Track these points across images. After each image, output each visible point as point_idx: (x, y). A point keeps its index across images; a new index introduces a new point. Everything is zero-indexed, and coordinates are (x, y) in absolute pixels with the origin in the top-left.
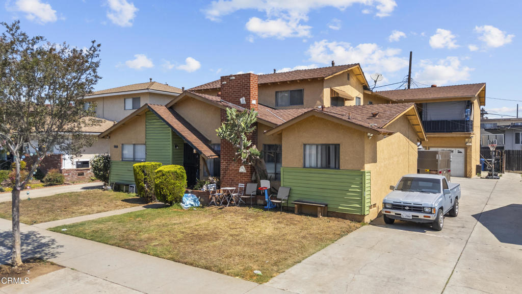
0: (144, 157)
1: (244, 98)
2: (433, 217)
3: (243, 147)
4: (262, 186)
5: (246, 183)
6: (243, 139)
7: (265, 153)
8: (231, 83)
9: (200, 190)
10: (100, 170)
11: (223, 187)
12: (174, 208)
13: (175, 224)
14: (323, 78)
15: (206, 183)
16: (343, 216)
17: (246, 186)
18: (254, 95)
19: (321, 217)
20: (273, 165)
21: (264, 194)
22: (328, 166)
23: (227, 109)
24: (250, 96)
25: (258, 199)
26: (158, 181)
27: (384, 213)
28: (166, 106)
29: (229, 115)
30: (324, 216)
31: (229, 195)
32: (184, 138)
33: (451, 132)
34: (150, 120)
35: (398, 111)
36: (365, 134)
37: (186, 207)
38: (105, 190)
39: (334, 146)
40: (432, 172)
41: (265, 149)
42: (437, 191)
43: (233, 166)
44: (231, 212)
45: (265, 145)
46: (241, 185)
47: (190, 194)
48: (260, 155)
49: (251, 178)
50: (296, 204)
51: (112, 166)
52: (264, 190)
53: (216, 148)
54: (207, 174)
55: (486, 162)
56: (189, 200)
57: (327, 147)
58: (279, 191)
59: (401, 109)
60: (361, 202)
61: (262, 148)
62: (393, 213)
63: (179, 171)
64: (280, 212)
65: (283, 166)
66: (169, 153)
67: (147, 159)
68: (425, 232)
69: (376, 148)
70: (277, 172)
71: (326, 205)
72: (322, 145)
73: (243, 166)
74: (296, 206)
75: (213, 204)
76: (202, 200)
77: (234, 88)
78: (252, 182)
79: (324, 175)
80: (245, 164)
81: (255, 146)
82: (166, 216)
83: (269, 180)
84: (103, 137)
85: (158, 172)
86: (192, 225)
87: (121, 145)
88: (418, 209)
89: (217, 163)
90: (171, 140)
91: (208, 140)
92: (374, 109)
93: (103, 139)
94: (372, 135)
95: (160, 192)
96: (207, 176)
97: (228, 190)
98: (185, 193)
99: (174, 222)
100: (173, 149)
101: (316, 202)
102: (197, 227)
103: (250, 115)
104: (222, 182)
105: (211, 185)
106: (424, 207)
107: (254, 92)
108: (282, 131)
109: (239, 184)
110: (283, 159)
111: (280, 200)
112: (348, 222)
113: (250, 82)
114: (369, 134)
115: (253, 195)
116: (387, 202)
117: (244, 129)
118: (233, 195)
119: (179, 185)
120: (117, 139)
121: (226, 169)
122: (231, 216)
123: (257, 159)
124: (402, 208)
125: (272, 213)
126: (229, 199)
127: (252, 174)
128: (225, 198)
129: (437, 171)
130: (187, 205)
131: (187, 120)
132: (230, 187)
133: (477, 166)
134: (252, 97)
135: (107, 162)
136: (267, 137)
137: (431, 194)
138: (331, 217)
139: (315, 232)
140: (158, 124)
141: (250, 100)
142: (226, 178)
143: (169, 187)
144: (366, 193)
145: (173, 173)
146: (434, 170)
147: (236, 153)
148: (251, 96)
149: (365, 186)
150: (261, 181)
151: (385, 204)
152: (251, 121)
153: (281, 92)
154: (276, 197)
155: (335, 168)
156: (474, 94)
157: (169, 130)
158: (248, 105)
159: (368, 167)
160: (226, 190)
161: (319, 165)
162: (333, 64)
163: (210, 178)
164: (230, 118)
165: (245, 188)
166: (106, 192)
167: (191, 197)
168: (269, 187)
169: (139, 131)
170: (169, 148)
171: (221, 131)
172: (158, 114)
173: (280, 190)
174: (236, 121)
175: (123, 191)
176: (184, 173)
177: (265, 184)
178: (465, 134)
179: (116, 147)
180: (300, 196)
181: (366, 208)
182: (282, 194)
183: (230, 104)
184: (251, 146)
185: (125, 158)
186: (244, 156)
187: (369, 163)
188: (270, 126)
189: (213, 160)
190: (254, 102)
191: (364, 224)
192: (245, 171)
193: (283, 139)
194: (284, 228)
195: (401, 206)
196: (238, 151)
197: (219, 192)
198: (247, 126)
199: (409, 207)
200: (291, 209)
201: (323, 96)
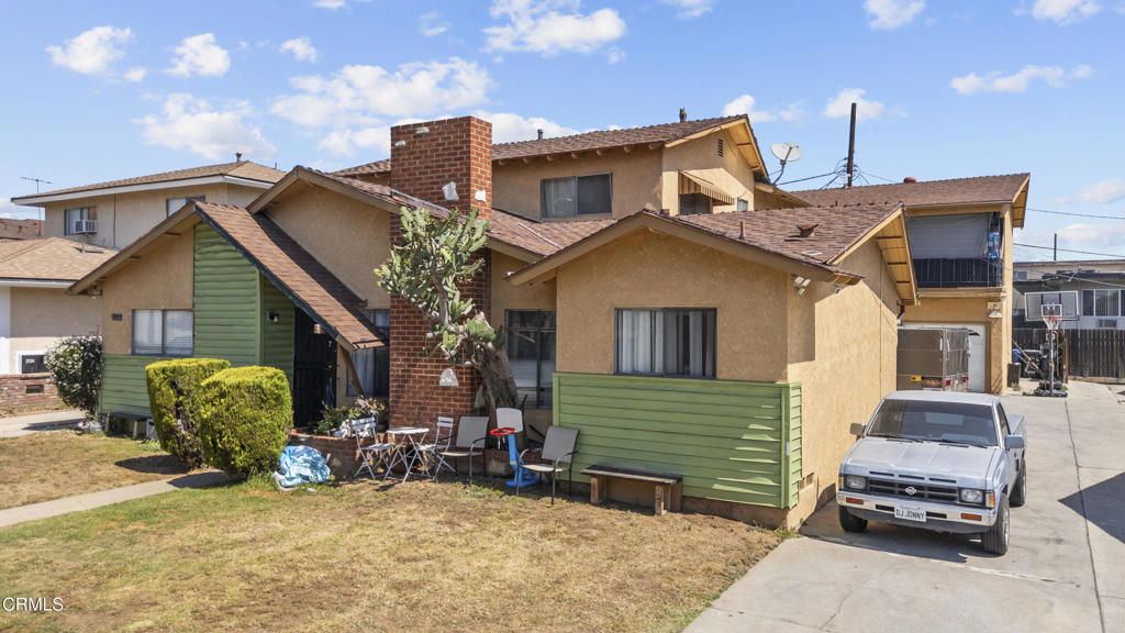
0: (189, 344)
1: (453, 185)
2: (987, 519)
3: (448, 318)
4: (500, 426)
5: (457, 417)
6: (450, 295)
7: (510, 333)
8: (417, 144)
9: (332, 434)
10: (73, 379)
11: (396, 426)
12: (254, 488)
13: (235, 544)
14: (663, 143)
15: (351, 416)
16: (725, 510)
17: (457, 423)
18: (480, 177)
19: (664, 512)
20: (531, 367)
21: (505, 447)
22: (683, 371)
23: (404, 209)
24: (469, 180)
25: (490, 459)
26: (207, 412)
27: (845, 503)
28: (248, 209)
29: (409, 228)
30: (672, 510)
31: (410, 448)
32: (290, 292)
33: (955, 286)
34: (206, 245)
35: (866, 221)
36: (789, 280)
37: (289, 483)
38: (83, 432)
39: (699, 315)
40: (928, 382)
41: (510, 325)
42: (985, 440)
43: (423, 370)
44: (410, 499)
45: (511, 313)
46: (445, 422)
47: (301, 448)
48: (498, 338)
49: (473, 401)
50: (593, 475)
51: (107, 368)
52: (506, 437)
53: (380, 322)
54: (353, 390)
55: (1023, 356)
56: (297, 464)
57: (681, 317)
58: (548, 436)
59: (871, 217)
60: (778, 470)
61: (502, 321)
62: (871, 503)
63: (267, 385)
64: (549, 499)
65: (557, 370)
66: (254, 333)
67: (197, 350)
68: (963, 560)
69: (814, 320)
70: (543, 386)
71: (679, 480)
72: (666, 311)
73: (450, 370)
74: (594, 481)
75: (366, 474)
76: (336, 462)
77: (426, 157)
78: (474, 412)
79: (673, 396)
80: (455, 362)
81: (482, 314)
82: (220, 514)
83: (522, 408)
84: (84, 292)
85: (208, 386)
86: (286, 547)
87: (130, 314)
88: (945, 493)
89: (381, 360)
90: (258, 298)
91: (359, 300)
92: (799, 218)
93: (82, 297)
94: (807, 282)
95: (215, 443)
96: (355, 396)
97: (407, 435)
98: (290, 444)
99: (236, 536)
100: (263, 323)
101: (651, 471)
102: (301, 555)
103: (468, 228)
104: (394, 412)
105: (362, 421)
106: (960, 489)
107: (481, 169)
108: (556, 273)
109: (440, 418)
110: (558, 349)
111: (549, 463)
112: (740, 528)
113: (469, 141)
114: (799, 280)
115: (475, 450)
116: (851, 471)
117: (449, 266)
118: (423, 448)
119: (267, 422)
120: (119, 297)
121: (405, 378)
122: (409, 512)
123: (487, 350)
124: (897, 489)
125: (527, 501)
126: (409, 460)
127: (474, 390)
128: (399, 457)
129: (940, 379)
130: (291, 479)
131: (305, 246)
132: (416, 426)
133: (1010, 367)
134: (476, 181)
135: (93, 358)
136: (515, 292)
137: (972, 449)
138: (693, 512)
139: (651, 565)
140: (225, 255)
141: (469, 191)
142: (404, 403)
143: (240, 431)
144: (792, 446)
145: (249, 389)
146: (934, 379)
147: (430, 335)
148: (473, 178)
149: (787, 428)
150: (499, 411)
151: (845, 476)
152: (470, 243)
153: (557, 181)
154: (539, 454)
155: (704, 375)
156: (1009, 197)
157: (254, 272)
158: (464, 203)
159: (795, 372)
160: (402, 435)
161: (659, 367)
162: (682, 116)
163: (361, 402)
164: (409, 235)
165: (456, 428)
166: (86, 437)
167: (305, 456)
168: (519, 428)
169: (177, 275)
170: (250, 321)
171: (388, 272)
172: (221, 228)
173: (551, 434)
174: (427, 244)
175: (130, 435)
176: (283, 388)
177: (510, 419)
178: (988, 291)
179: (117, 317)
180: (604, 452)
181: (790, 487)
182: (556, 446)
183: (416, 201)
184: (472, 315)
185: (141, 348)
186: (449, 343)
187: (798, 361)
188: (523, 261)
189: (371, 353)
190: (480, 195)
191: (787, 535)
192: (456, 384)
193: (560, 294)
194: (559, 554)
195: (891, 484)
196: (434, 329)
197: (385, 441)
198: (458, 258)
199: (918, 487)
200: (580, 487)
201: (661, 192)
